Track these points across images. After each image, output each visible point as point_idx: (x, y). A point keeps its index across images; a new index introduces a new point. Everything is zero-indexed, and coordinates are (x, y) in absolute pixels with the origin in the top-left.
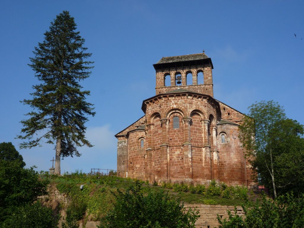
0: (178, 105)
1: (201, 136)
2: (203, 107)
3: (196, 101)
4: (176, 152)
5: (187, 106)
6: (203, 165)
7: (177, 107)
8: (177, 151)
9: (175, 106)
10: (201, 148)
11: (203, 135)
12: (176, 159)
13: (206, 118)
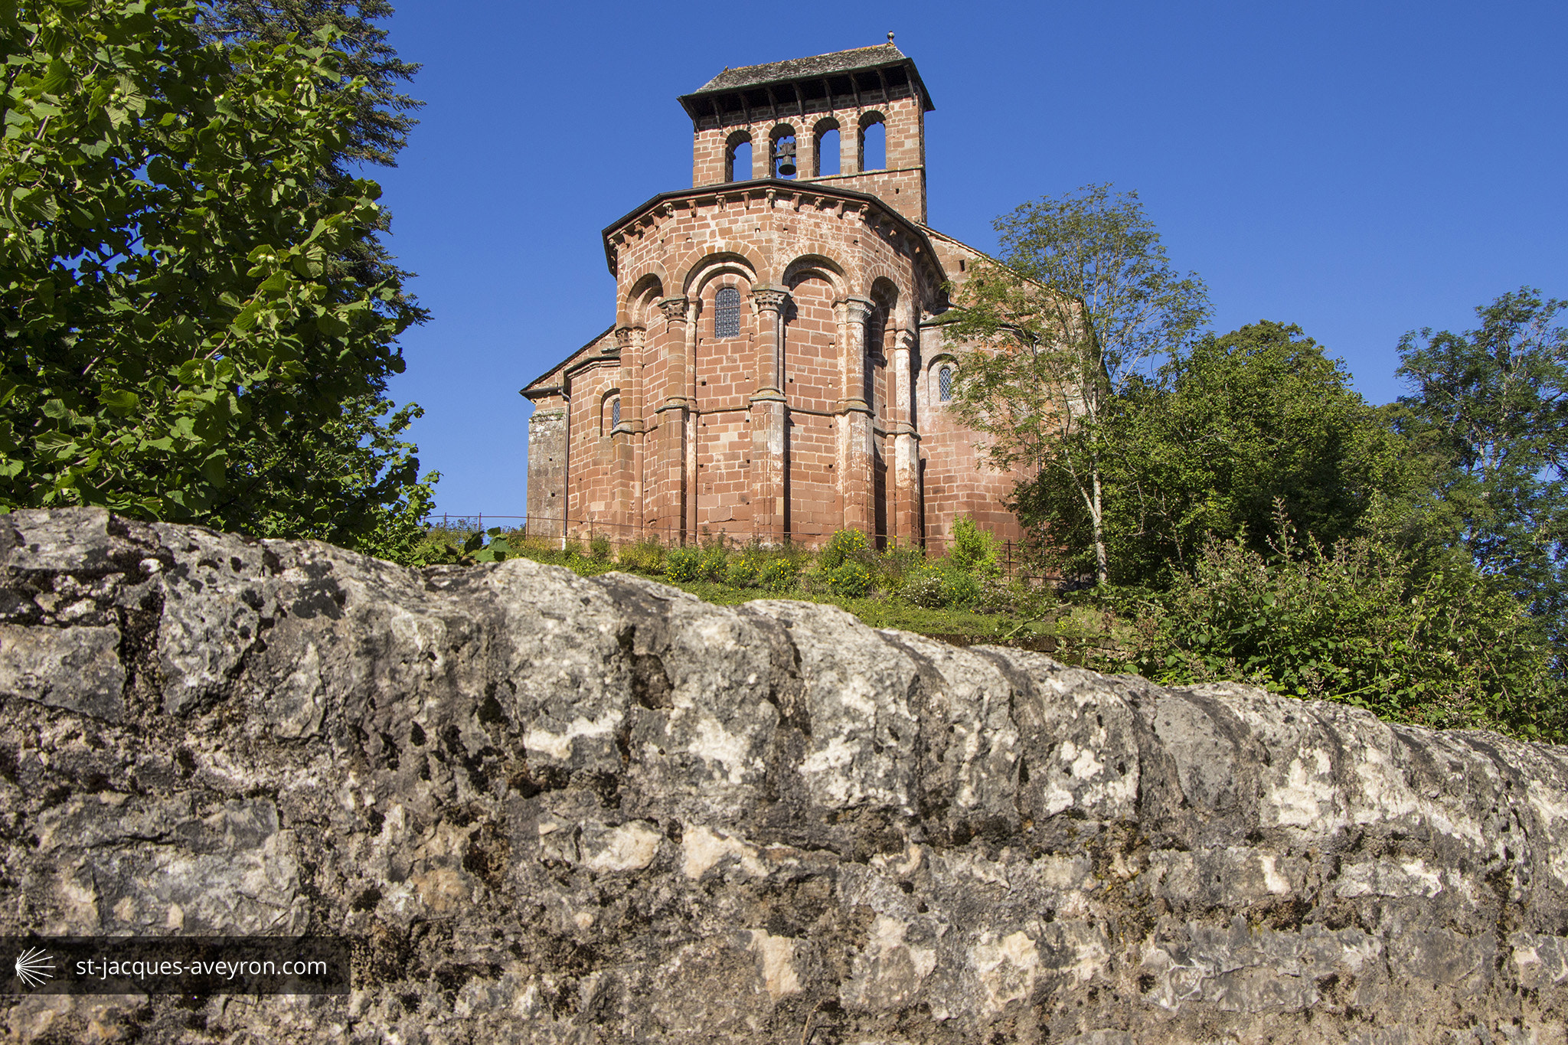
0: (735, 238)
1: (836, 366)
2: (844, 246)
3: (813, 220)
4: (723, 435)
5: (769, 241)
6: (840, 487)
7: (727, 244)
8: (726, 429)
9: (721, 244)
10: (834, 415)
11: (842, 362)
12: (722, 464)
13: (857, 289)
